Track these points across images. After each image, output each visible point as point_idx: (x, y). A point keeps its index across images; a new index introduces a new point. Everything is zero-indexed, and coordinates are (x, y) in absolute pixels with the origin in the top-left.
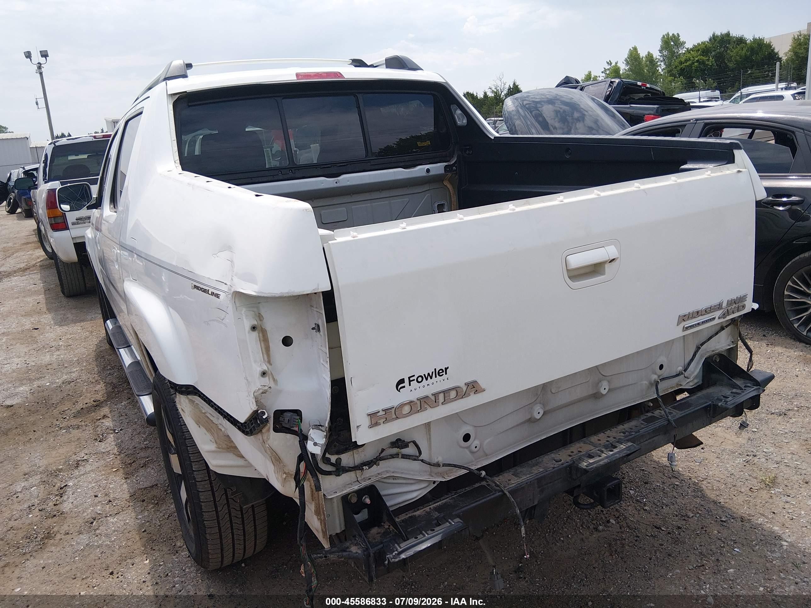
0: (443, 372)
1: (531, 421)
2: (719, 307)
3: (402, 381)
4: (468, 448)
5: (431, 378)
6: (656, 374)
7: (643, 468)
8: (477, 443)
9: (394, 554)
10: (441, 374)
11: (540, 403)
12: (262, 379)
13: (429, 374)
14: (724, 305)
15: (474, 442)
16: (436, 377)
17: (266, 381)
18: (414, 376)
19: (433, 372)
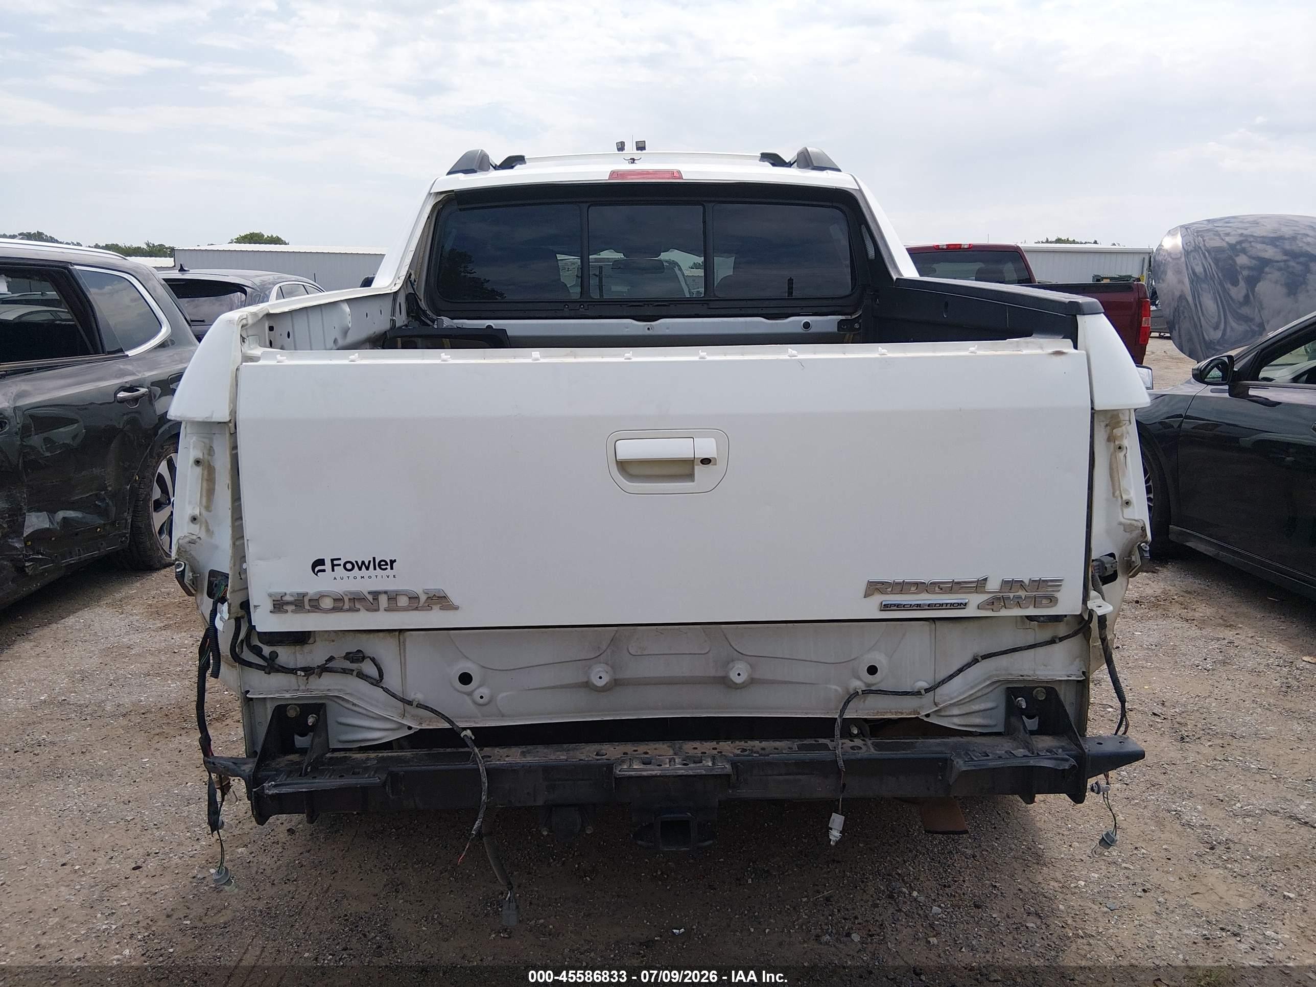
0: (387, 564)
1: (587, 685)
2: (980, 585)
3: (321, 562)
4: (470, 694)
5: (367, 568)
6: (859, 679)
7: (998, 885)
8: (484, 691)
9: (270, 784)
10: (383, 567)
11: (607, 664)
12: (192, 525)
13: (363, 563)
14: (993, 585)
15: (479, 689)
16: (375, 569)
17: (195, 529)
18: (340, 559)
19: (370, 562)
